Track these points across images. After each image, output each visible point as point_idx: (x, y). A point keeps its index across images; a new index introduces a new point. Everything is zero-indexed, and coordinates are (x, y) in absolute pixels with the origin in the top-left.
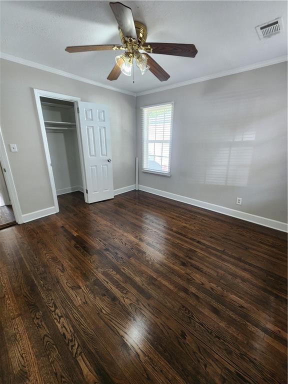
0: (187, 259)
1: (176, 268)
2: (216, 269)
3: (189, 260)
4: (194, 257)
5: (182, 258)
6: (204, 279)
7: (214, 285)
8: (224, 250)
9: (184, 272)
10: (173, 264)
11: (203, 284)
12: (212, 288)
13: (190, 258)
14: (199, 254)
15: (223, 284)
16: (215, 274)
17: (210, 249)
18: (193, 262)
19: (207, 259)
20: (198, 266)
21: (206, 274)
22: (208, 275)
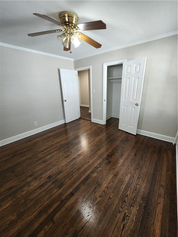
0: (54, 180)
1: (49, 172)
2: (35, 200)
3: (52, 181)
4: (53, 185)
5: (56, 177)
6: (32, 187)
7: (23, 193)
8: (53, 221)
9: (43, 176)
10: (52, 171)
11: (29, 186)
12: (23, 191)
13: (53, 183)
14: (55, 190)
15: (21, 201)
16: (31, 198)
17: (59, 203)
18: (50, 184)
19: (48, 196)
20: (43, 187)
21: (35, 190)
22: (33, 192)
